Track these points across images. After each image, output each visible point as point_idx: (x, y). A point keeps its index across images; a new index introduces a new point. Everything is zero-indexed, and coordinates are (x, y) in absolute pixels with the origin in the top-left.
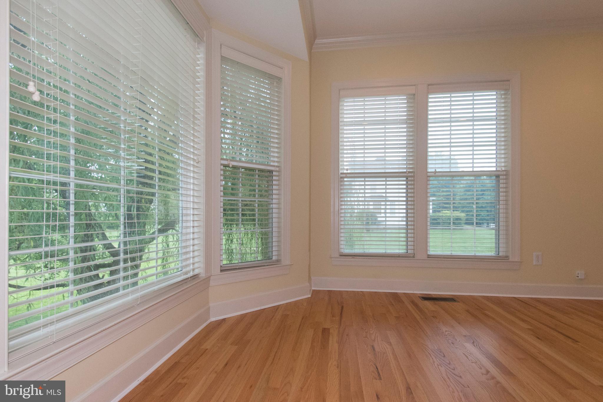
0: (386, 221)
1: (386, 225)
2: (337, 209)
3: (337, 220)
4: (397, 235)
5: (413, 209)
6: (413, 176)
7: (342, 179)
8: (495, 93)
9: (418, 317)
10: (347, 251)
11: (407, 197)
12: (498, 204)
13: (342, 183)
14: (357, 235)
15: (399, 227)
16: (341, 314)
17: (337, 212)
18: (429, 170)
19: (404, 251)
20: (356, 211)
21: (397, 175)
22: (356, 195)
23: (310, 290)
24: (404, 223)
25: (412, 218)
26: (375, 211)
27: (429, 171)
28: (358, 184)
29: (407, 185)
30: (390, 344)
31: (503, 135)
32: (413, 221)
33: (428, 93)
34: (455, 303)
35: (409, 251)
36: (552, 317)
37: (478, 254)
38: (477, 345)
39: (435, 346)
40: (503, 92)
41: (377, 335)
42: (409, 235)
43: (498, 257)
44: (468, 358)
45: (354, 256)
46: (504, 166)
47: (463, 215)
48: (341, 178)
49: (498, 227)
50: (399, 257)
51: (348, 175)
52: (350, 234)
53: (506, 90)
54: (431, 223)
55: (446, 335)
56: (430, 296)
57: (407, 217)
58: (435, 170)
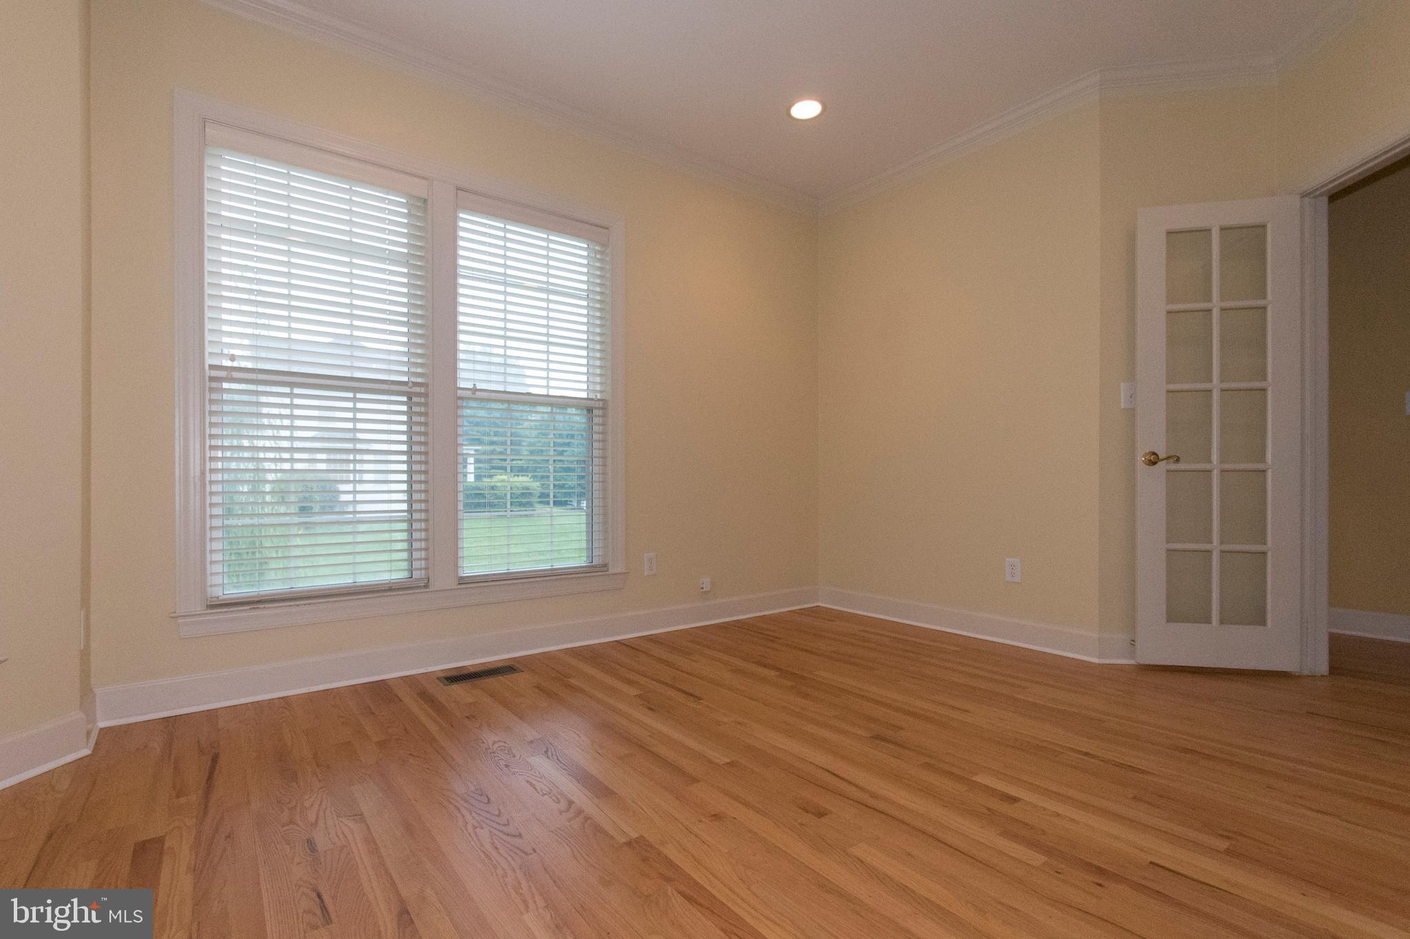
0: (355, 502)
1: (355, 512)
2: (195, 469)
3: (198, 505)
4: (386, 536)
5: (426, 472)
6: (426, 395)
7: (214, 385)
8: (586, 246)
9: (433, 728)
10: (232, 591)
11: (410, 442)
12: (591, 463)
13: (215, 396)
14: (276, 542)
15: (391, 517)
16: (210, 778)
17: (197, 480)
18: (462, 384)
19: (405, 574)
20: (271, 477)
21: (385, 387)
22: (269, 433)
23: (89, 733)
24: (404, 506)
25: (423, 494)
26: (332, 476)
27: (461, 386)
28: (274, 400)
29: (409, 413)
30: (360, 817)
31: (599, 332)
32: (426, 501)
33: (458, 207)
34: (515, 676)
35: (416, 574)
36: (669, 664)
37: (557, 565)
38: (554, 753)
39: (470, 784)
40: (597, 248)
41: (324, 806)
42: (416, 535)
43: (592, 567)
44: (535, 788)
45: (259, 602)
46: (601, 392)
47: (535, 485)
48: (212, 379)
49: (591, 509)
50: (390, 589)
51: (236, 375)
52: (254, 543)
53: (603, 245)
54: (466, 505)
55: (494, 753)
56: (465, 672)
57: (410, 492)
58: (475, 385)
